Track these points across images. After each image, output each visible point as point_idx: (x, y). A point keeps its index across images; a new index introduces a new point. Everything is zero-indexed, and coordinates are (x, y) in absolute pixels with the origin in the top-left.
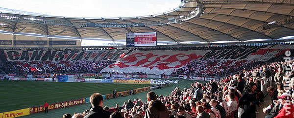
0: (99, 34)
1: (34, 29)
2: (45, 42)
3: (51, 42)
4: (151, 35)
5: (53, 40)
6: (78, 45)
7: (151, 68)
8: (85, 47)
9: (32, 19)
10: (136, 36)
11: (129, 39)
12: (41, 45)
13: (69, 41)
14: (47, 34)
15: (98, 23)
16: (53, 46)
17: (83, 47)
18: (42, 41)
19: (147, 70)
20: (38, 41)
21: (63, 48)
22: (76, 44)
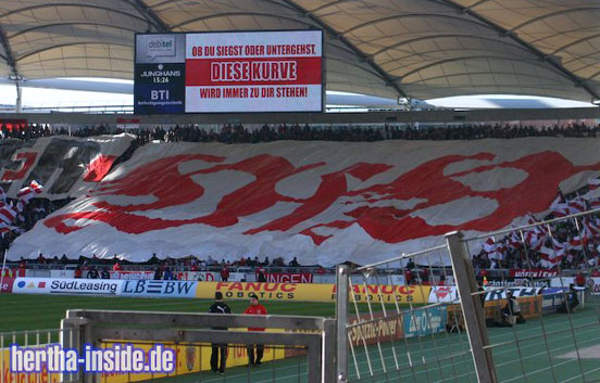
4: (289, 49)
7: (318, 240)
10: (197, 50)
11: (154, 67)
19: (294, 246)
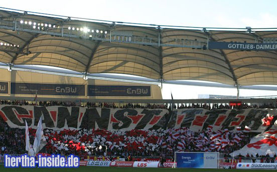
0: (205, 71)
1: (58, 56)
2: (78, 89)
3: (93, 89)
5: (97, 83)
6: (153, 96)
8: (173, 101)
9: (85, 30)
12: (70, 94)
13: (134, 88)
14: (87, 69)
15: (234, 40)
16: (97, 97)
17: (167, 101)
18: (73, 86)
20: (63, 86)
21: (121, 101)
22: (149, 94)
